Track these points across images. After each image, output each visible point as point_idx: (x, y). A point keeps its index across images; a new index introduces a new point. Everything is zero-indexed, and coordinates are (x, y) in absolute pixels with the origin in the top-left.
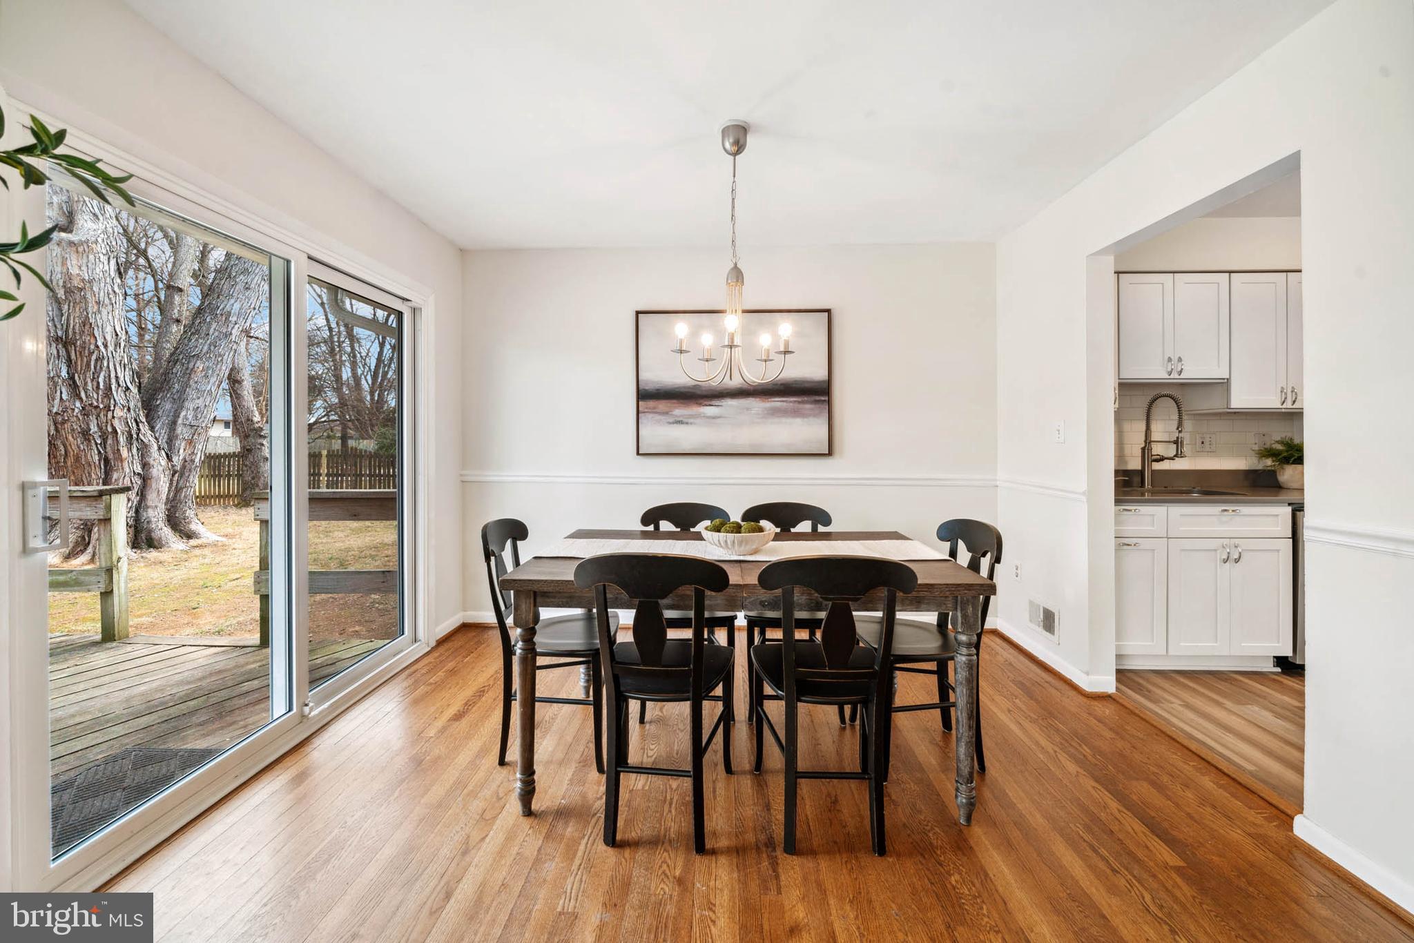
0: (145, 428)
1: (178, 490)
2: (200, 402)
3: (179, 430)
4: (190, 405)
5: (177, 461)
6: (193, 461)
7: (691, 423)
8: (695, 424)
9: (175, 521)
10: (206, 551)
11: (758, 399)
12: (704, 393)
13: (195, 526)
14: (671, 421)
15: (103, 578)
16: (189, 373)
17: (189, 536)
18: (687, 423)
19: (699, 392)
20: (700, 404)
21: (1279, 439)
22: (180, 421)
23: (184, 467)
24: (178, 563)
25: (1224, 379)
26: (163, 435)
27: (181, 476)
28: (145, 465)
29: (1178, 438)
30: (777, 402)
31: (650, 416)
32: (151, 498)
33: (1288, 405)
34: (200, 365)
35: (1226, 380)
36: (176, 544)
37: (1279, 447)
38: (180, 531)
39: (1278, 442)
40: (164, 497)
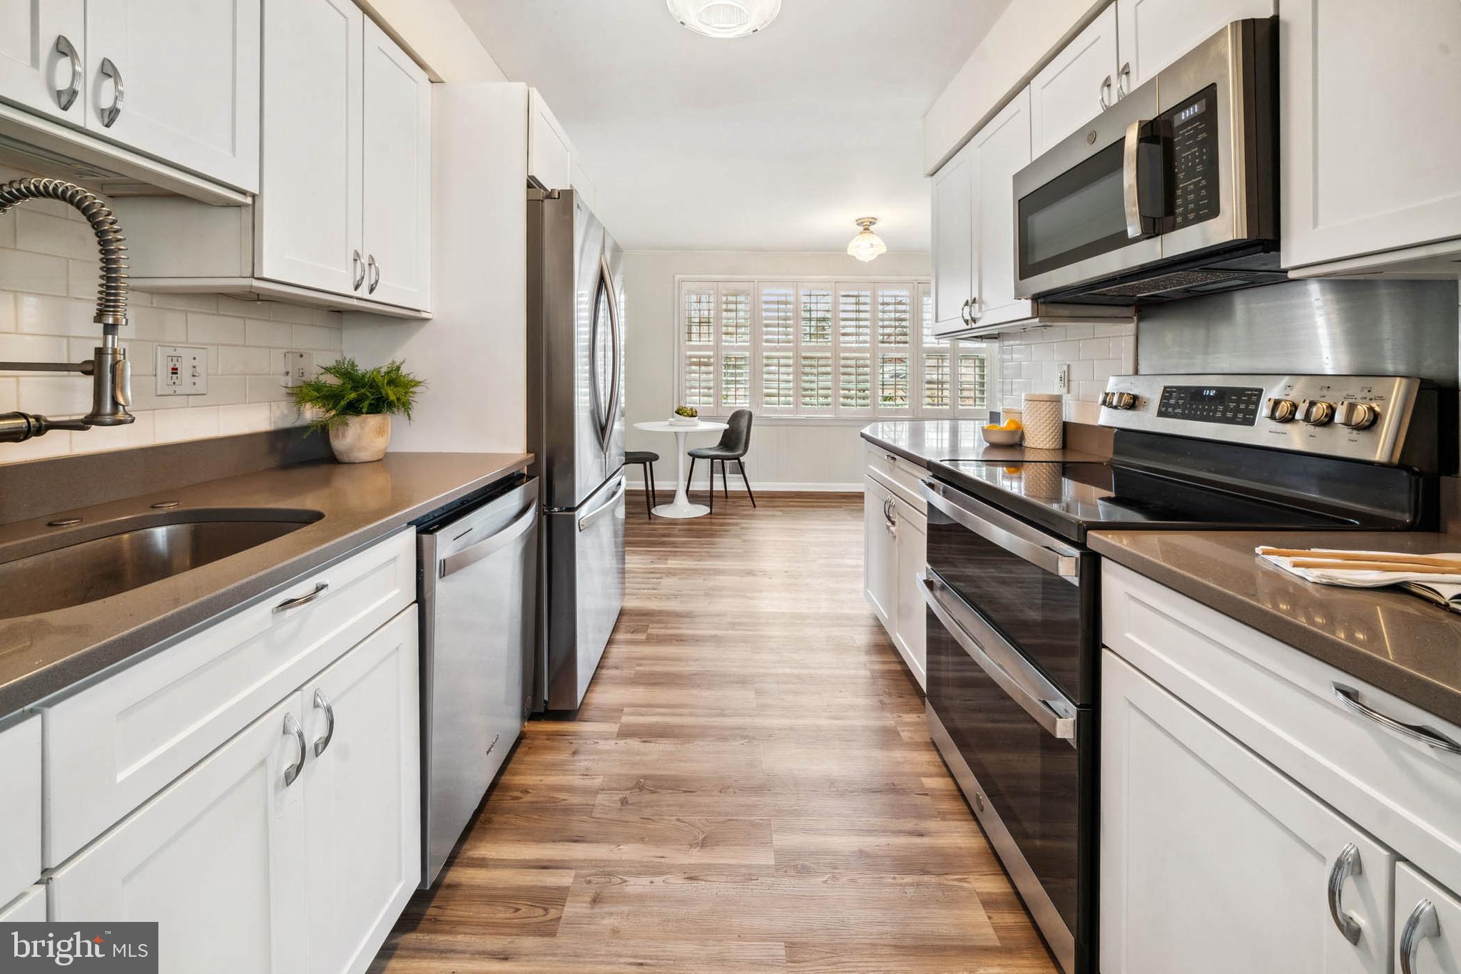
21: (330, 363)
25: (243, 193)
29: (100, 352)
33: (363, 292)
35: (249, 200)
37: (332, 380)
39: (328, 370)
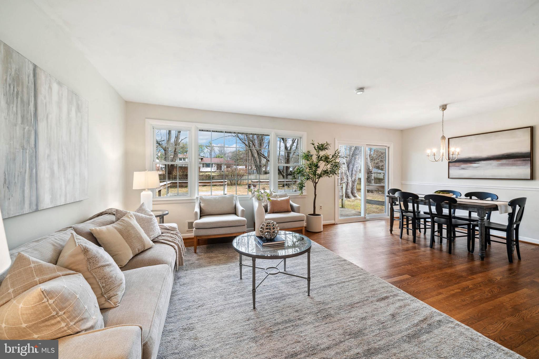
0: (347, 172)
1: (353, 186)
2: (357, 165)
3: (353, 172)
4: (355, 166)
5: (353, 179)
6: (356, 179)
7: (468, 169)
8: (469, 169)
9: (352, 193)
10: (358, 200)
11: (495, 161)
12: (473, 160)
13: (356, 195)
14: (461, 168)
15: (342, 197)
16: (355, 159)
17: (355, 197)
18: (466, 169)
19: (470, 160)
20: (471, 163)
22: (353, 170)
23: (354, 181)
24: (353, 202)
26: (350, 172)
27: (354, 182)
28: (347, 180)
30: (504, 161)
31: (453, 167)
32: (348, 187)
34: (357, 157)
36: (353, 198)
38: (353, 195)
40: (350, 187)
